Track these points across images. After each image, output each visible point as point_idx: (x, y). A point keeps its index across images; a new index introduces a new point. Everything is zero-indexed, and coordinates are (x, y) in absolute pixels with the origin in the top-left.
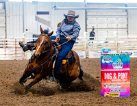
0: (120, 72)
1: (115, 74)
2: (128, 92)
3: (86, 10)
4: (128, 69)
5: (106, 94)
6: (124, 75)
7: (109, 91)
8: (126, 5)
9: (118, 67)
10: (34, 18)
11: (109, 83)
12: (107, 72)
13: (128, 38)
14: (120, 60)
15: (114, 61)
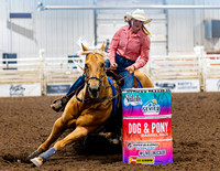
0: (156, 121)
1: (146, 125)
2: (168, 156)
3: (95, 10)
4: (169, 116)
5: (131, 160)
6: (162, 127)
7: (137, 154)
8: (165, 3)
10: (5, 24)
11: (137, 141)
12: (132, 122)
13: (168, 59)
14: (155, 101)
15: (144, 102)
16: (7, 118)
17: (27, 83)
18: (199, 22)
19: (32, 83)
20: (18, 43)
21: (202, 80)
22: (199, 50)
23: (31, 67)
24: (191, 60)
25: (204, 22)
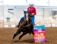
0: (41, 33)
2: (44, 41)
4: (44, 32)
7: (37, 40)
8: (43, 7)
9: (40, 31)
10: (7, 11)
11: (37, 37)
12: (36, 33)
13: (44, 19)
15: (38, 29)
16: (8, 32)
17: (12, 24)
18: (51, 11)
19: (13, 24)
20: (10, 16)
21: (51, 24)
22: (51, 17)
23: (13, 21)
24: (49, 20)
25: (52, 11)
